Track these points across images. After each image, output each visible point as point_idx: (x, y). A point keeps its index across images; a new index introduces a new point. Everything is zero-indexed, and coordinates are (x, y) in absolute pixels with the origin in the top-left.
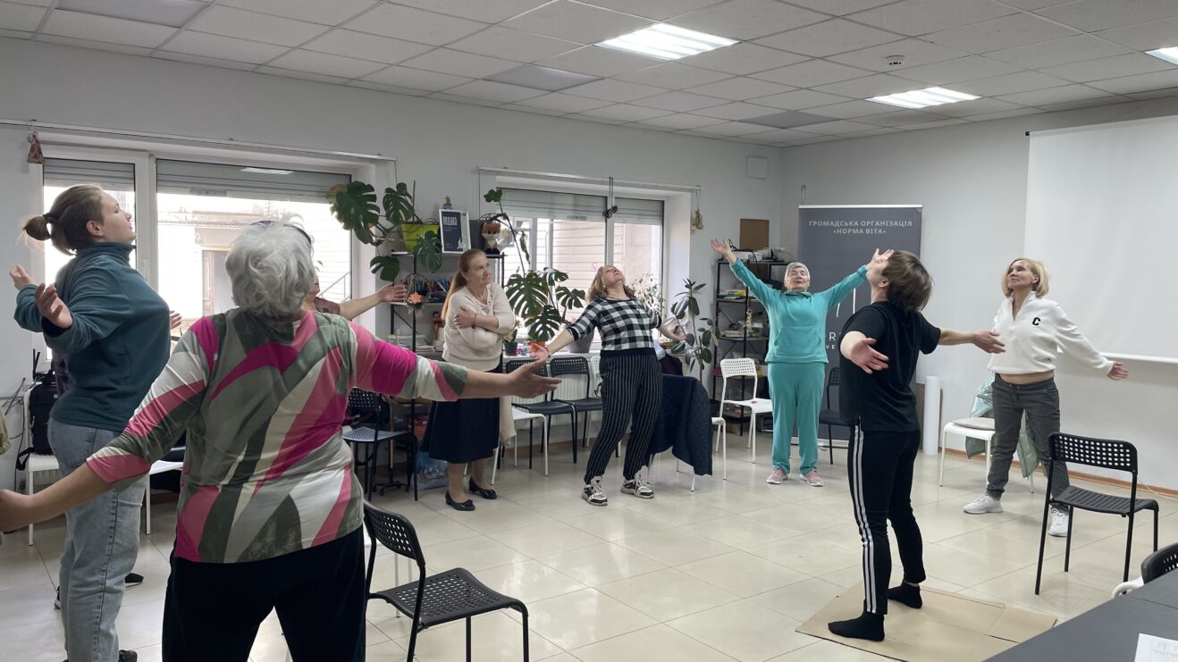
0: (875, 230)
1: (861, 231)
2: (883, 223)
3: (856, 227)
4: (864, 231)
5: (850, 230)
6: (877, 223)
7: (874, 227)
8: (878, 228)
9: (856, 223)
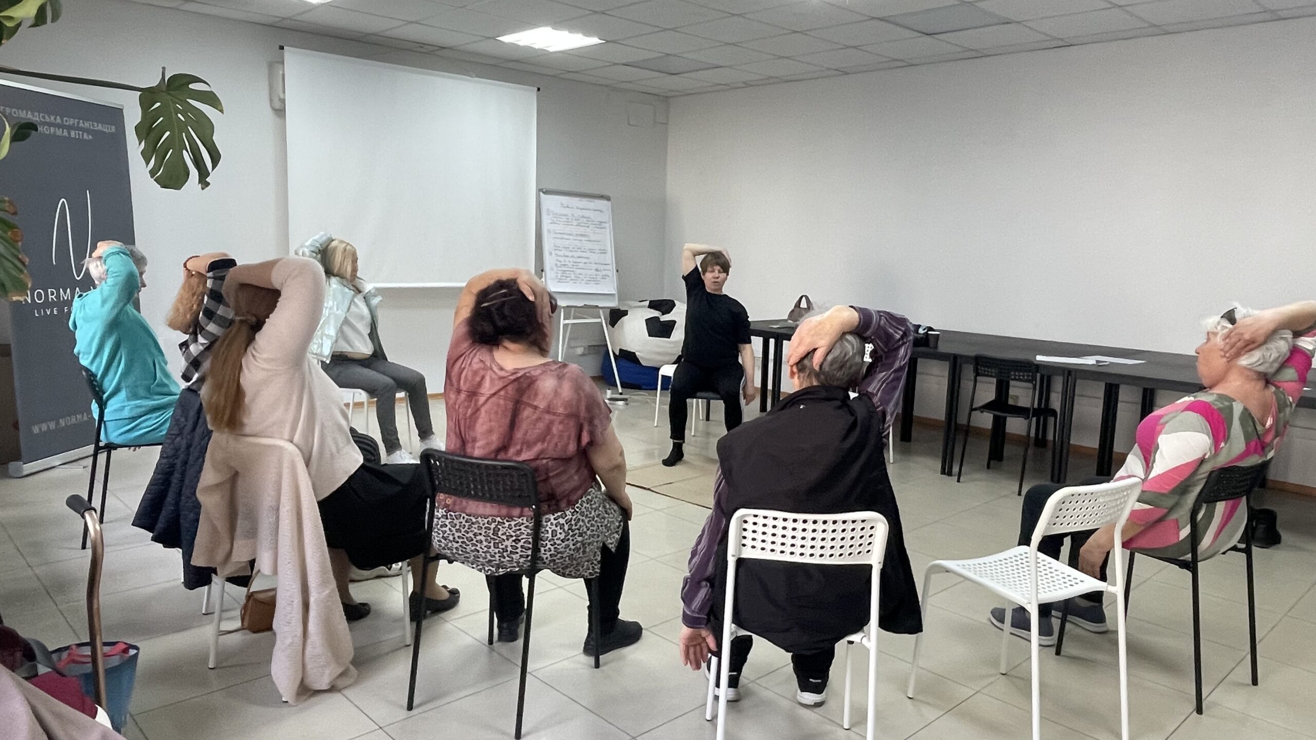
0: (81, 133)
1: (66, 134)
2: (87, 125)
3: (59, 126)
4: (69, 133)
5: (52, 129)
6: (81, 125)
7: (78, 129)
8: (84, 130)
9: (59, 120)
